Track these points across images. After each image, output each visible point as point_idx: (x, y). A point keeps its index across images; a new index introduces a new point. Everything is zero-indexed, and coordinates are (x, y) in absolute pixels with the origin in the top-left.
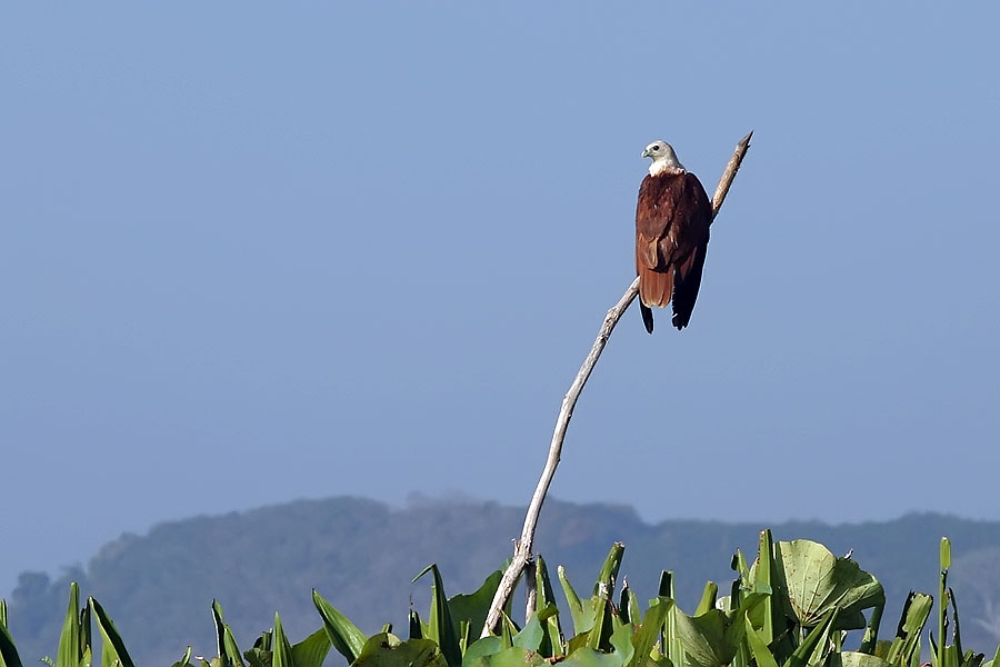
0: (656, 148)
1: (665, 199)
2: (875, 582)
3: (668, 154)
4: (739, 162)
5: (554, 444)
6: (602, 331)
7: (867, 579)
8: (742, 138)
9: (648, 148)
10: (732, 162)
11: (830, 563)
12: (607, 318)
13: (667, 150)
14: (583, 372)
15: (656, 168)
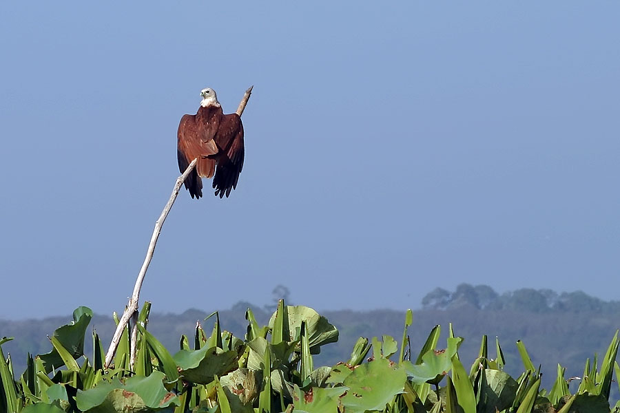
0: (208, 92)
1: (214, 120)
2: (336, 330)
3: (213, 96)
4: (247, 101)
5: (151, 248)
6: (175, 188)
7: (332, 328)
8: (247, 89)
9: (203, 91)
10: (244, 101)
11: (317, 319)
12: (178, 181)
13: (213, 93)
14: (166, 210)
15: (206, 103)
